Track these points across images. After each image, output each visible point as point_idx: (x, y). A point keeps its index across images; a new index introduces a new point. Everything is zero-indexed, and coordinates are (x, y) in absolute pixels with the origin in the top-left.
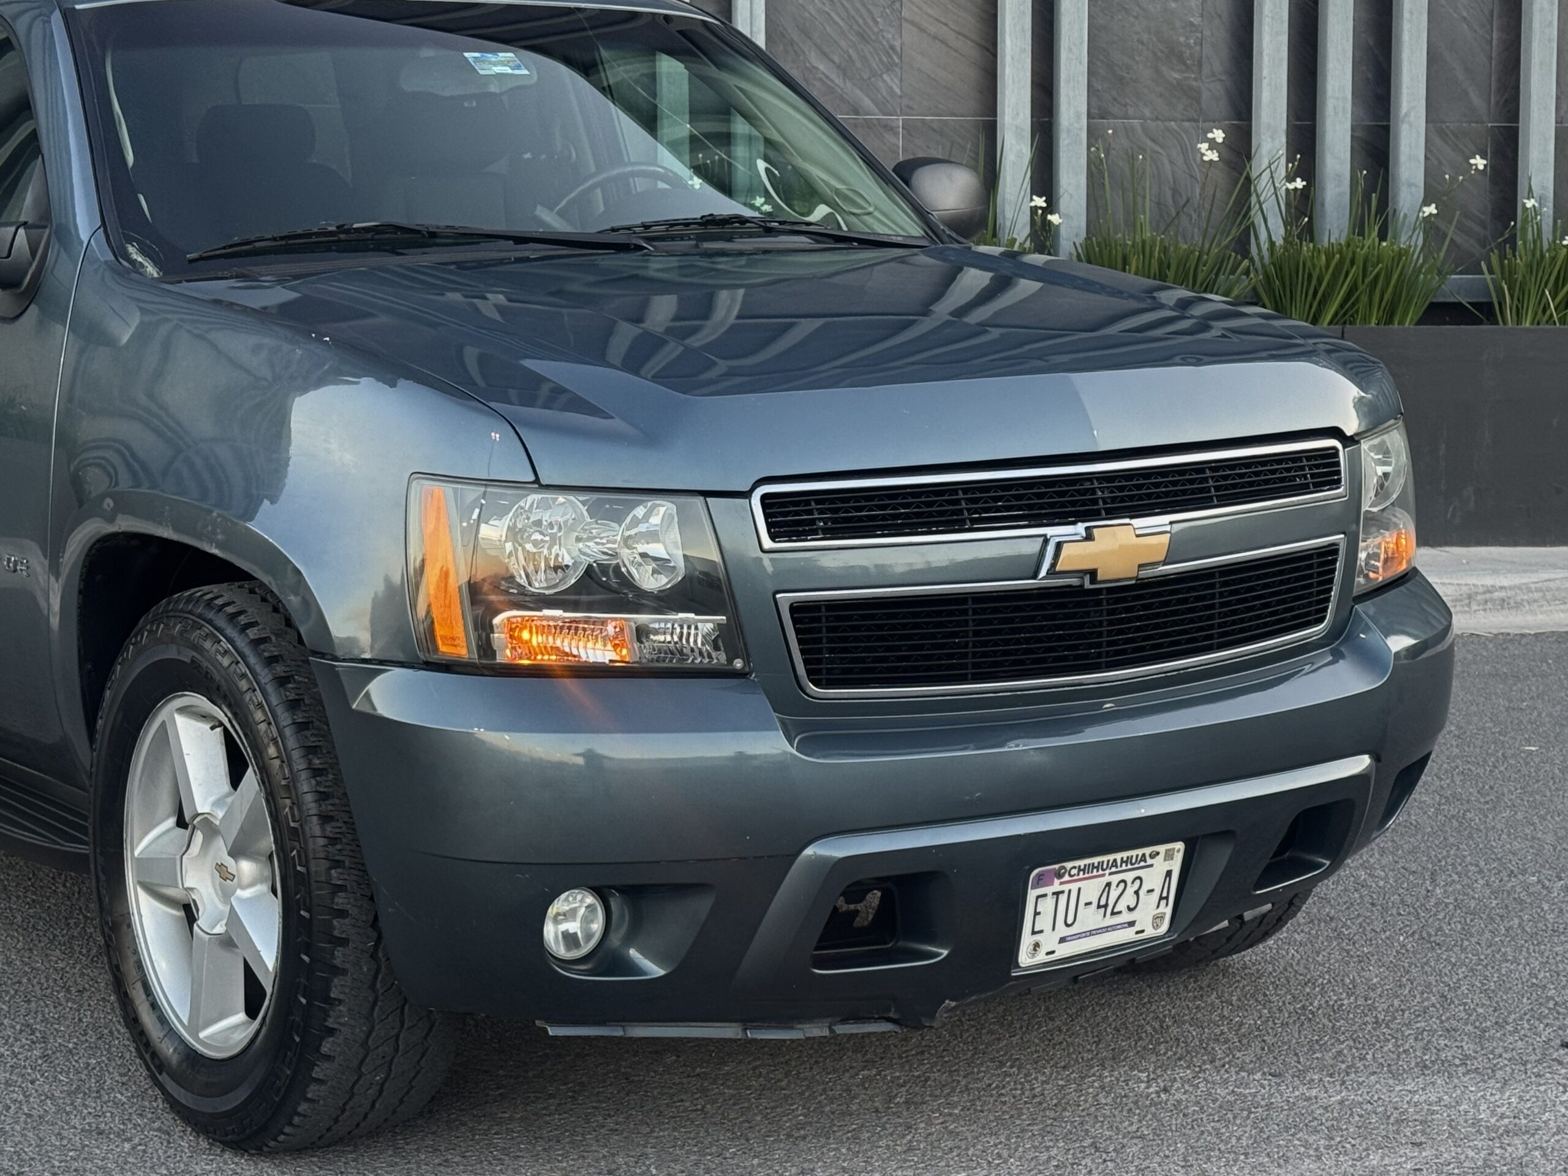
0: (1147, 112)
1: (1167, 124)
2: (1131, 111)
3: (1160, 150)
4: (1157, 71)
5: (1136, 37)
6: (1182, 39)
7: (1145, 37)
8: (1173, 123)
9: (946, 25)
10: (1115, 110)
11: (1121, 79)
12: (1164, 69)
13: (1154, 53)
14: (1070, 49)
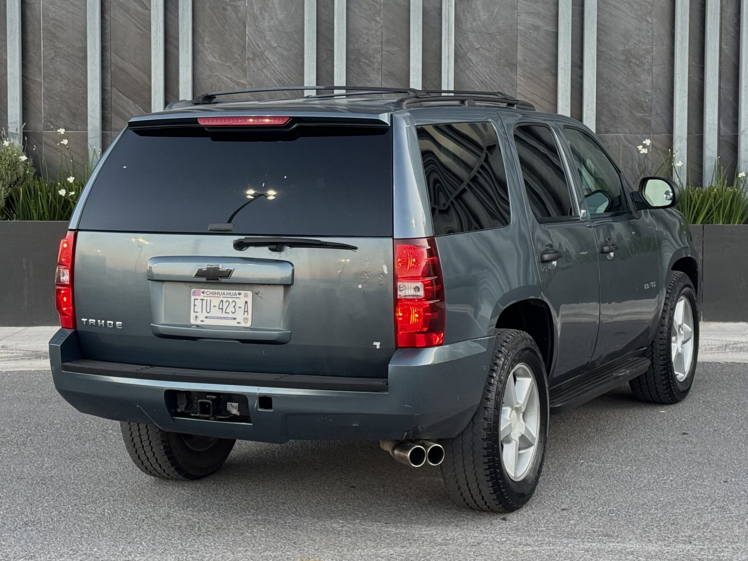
0: (627, 131)
1: (636, 135)
2: (619, 130)
3: (633, 147)
4: (631, 112)
5: (621, 99)
6: (643, 99)
7: (626, 99)
8: (638, 135)
9: (536, 95)
10: (612, 129)
11: (615, 116)
12: (635, 112)
13: (630, 106)
14: (588, 105)
